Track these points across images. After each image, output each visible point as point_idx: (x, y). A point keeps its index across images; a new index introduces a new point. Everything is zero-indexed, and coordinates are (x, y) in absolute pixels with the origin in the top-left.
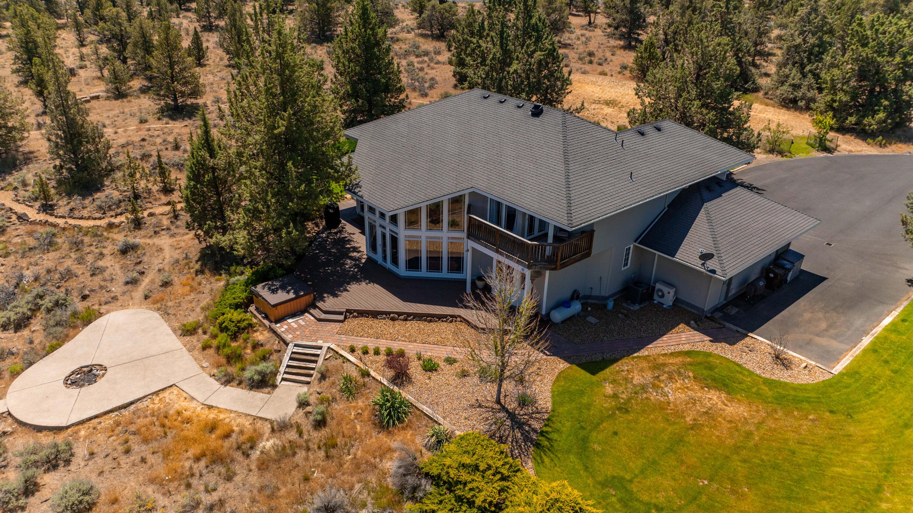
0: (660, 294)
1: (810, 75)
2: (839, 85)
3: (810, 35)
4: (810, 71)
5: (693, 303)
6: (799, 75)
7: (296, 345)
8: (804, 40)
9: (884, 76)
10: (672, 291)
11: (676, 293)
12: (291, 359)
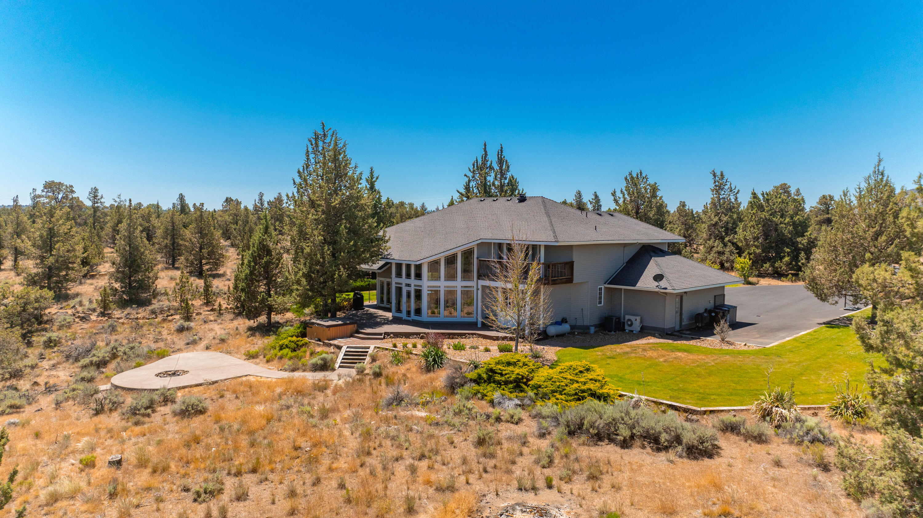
0: (629, 323)
1: (729, 244)
2: (752, 243)
3: (723, 215)
4: (729, 241)
5: (655, 326)
6: (721, 245)
7: (348, 347)
8: (720, 220)
9: (781, 232)
10: (638, 318)
11: (641, 321)
12: (345, 355)
